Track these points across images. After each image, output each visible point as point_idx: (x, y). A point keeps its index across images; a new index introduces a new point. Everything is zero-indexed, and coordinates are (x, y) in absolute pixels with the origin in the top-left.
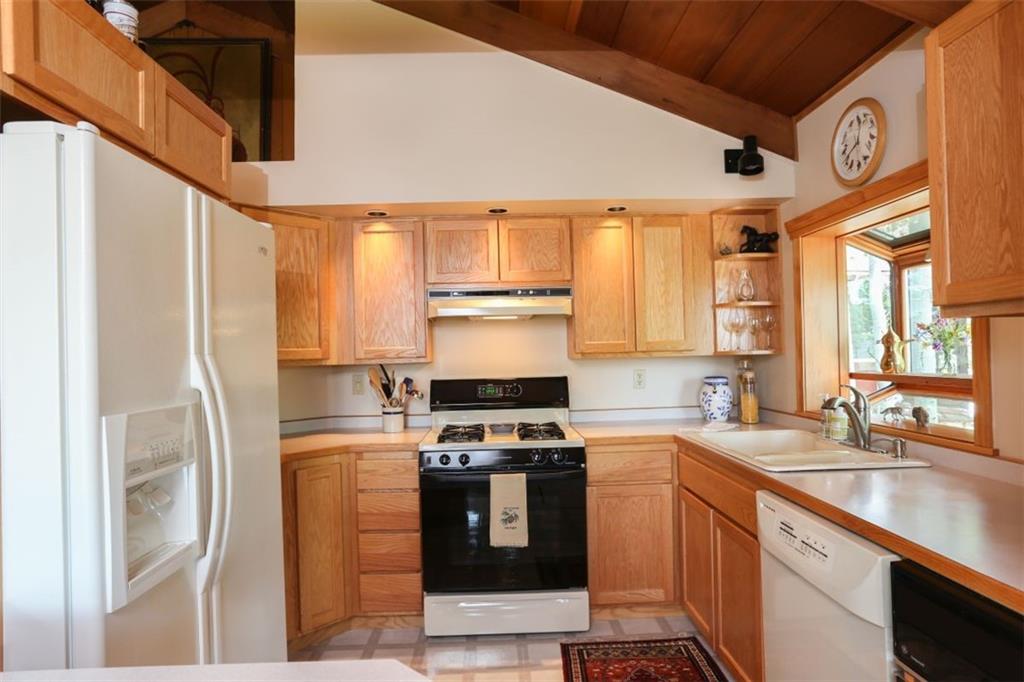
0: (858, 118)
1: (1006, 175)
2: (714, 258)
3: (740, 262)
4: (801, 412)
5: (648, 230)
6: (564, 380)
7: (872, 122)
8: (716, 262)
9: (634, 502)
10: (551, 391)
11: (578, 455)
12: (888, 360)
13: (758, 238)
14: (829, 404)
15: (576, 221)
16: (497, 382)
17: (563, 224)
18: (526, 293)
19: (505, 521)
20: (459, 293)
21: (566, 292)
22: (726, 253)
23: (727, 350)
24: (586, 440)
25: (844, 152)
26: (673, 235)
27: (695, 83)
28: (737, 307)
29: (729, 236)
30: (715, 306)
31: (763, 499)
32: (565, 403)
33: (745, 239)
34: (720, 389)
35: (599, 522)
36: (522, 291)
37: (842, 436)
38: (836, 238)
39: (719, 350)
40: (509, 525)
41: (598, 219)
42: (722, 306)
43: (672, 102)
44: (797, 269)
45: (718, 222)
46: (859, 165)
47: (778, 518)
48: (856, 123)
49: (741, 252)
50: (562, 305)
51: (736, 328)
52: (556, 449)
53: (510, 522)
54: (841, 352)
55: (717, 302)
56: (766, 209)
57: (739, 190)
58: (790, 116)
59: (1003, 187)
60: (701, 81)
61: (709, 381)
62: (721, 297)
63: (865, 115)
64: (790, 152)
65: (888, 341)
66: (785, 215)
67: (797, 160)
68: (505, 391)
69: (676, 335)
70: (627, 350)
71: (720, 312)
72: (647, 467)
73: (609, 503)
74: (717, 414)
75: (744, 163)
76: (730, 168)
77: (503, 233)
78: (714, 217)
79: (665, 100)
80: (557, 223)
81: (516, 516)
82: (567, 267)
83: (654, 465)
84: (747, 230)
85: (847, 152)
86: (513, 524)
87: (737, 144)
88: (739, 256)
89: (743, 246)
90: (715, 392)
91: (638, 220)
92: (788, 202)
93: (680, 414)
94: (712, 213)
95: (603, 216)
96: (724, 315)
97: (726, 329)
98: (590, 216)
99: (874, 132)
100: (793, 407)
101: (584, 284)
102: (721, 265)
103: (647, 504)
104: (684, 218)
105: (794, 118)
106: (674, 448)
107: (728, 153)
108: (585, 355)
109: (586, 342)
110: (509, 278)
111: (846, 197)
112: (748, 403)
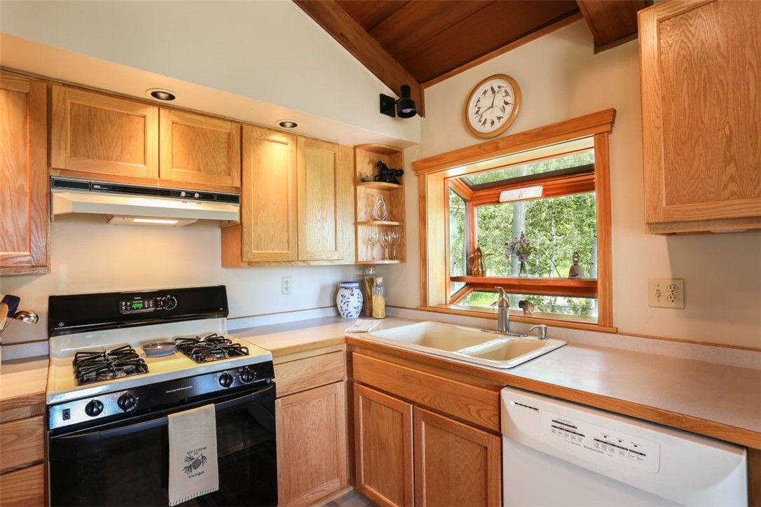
0: (492, 89)
1: (732, 123)
2: (356, 184)
3: (374, 190)
4: (425, 308)
5: (308, 150)
6: (223, 289)
7: (506, 92)
8: (358, 188)
9: (314, 405)
11: (266, 369)
13: (390, 172)
15: (247, 130)
16: (145, 296)
17: (235, 130)
18: (190, 195)
19: (189, 469)
20: (102, 186)
21: (234, 199)
22: (364, 180)
23: (365, 260)
24: (273, 352)
25: (477, 112)
26: (328, 159)
27: (363, 31)
28: (371, 225)
29: (366, 169)
30: (356, 224)
32: (225, 313)
34: (357, 292)
35: (284, 435)
36: (187, 193)
38: (445, 179)
39: (360, 259)
40: (194, 472)
41: (267, 131)
42: (361, 223)
43: (347, 39)
44: (422, 198)
45: (359, 155)
46: (493, 123)
48: (490, 92)
49: (375, 181)
50: (229, 211)
51: (371, 242)
52: (244, 367)
53: (195, 468)
55: (358, 221)
56: (395, 150)
57: (386, 131)
58: (420, 83)
59: (728, 132)
60: (368, 31)
62: (362, 216)
63: (499, 87)
64: (419, 109)
66: (411, 156)
67: (424, 117)
68: (156, 305)
69: (329, 246)
70: (290, 259)
71: (360, 228)
72: (325, 369)
73: (292, 411)
75: (392, 108)
76: (384, 110)
78: (357, 150)
79: (342, 35)
80: (227, 127)
81: (204, 458)
82: (236, 173)
83: (331, 367)
84: (380, 165)
85: (480, 113)
86: (200, 469)
87: (390, 93)
88: (374, 184)
89: (376, 177)
90: (352, 295)
91: (301, 140)
92: (414, 147)
93: (317, 314)
94: (355, 148)
95: (272, 130)
96: (362, 232)
97: (364, 244)
98: (259, 127)
99: (510, 99)
101: (251, 193)
102: (361, 189)
103: (324, 404)
104: (337, 146)
105: (423, 85)
107: (383, 97)
108: (250, 264)
109: (252, 251)
110: (174, 177)
111: (480, 146)
112: (378, 303)
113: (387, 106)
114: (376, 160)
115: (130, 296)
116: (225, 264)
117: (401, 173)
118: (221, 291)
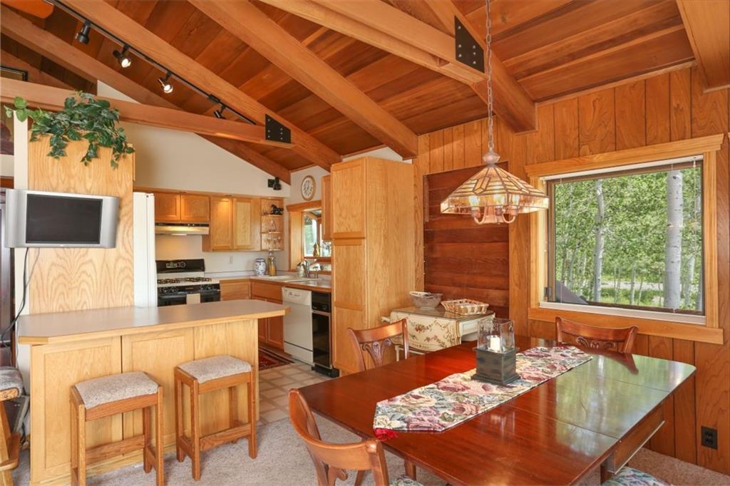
0: (308, 181)
2: (261, 215)
3: (270, 218)
4: (290, 270)
5: (238, 203)
6: (202, 260)
7: (312, 184)
8: (262, 217)
10: (198, 265)
11: (217, 286)
12: (315, 253)
13: (277, 209)
14: (299, 265)
15: (212, 198)
16: (174, 261)
17: (207, 199)
18: (191, 225)
21: (207, 225)
22: (266, 214)
23: (265, 248)
25: (304, 189)
26: (247, 206)
27: (260, 155)
28: (269, 234)
29: (267, 208)
30: (261, 233)
31: (283, 289)
32: (203, 270)
33: (272, 209)
34: (262, 263)
37: (302, 275)
39: (262, 249)
41: (221, 198)
42: (264, 233)
44: (290, 222)
45: (263, 202)
46: (308, 195)
47: (288, 292)
50: (205, 230)
51: (269, 241)
54: (302, 250)
56: (281, 200)
57: (271, 193)
61: (258, 261)
62: (263, 230)
63: (310, 181)
64: (288, 182)
65: (315, 246)
66: (286, 203)
67: (291, 186)
68: (178, 265)
69: (248, 243)
70: (229, 248)
74: (261, 273)
75: (274, 184)
76: (270, 186)
77: (183, 201)
78: (262, 200)
80: (204, 198)
82: (208, 216)
84: (274, 206)
87: (273, 178)
88: (270, 215)
89: (271, 212)
90: (260, 265)
91: (234, 200)
92: (287, 199)
93: (248, 273)
96: (264, 236)
97: (265, 241)
98: (218, 196)
99: (313, 187)
100: (287, 269)
101: (216, 222)
102: (264, 218)
104: (251, 200)
105: (290, 171)
106: (249, 283)
107: (269, 180)
108: (214, 250)
109: (214, 245)
110: (185, 219)
111: (305, 203)
112: (272, 268)
113: (271, 183)
114: (271, 204)
115: (169, 262)
116: (204, 250)
117: (282, 210)
118: (202, 261)
